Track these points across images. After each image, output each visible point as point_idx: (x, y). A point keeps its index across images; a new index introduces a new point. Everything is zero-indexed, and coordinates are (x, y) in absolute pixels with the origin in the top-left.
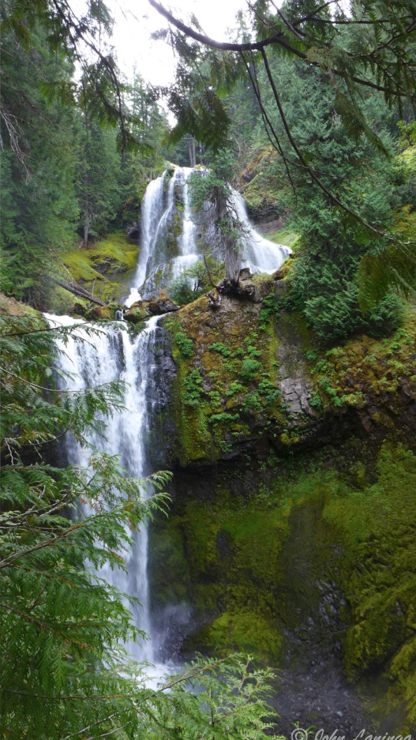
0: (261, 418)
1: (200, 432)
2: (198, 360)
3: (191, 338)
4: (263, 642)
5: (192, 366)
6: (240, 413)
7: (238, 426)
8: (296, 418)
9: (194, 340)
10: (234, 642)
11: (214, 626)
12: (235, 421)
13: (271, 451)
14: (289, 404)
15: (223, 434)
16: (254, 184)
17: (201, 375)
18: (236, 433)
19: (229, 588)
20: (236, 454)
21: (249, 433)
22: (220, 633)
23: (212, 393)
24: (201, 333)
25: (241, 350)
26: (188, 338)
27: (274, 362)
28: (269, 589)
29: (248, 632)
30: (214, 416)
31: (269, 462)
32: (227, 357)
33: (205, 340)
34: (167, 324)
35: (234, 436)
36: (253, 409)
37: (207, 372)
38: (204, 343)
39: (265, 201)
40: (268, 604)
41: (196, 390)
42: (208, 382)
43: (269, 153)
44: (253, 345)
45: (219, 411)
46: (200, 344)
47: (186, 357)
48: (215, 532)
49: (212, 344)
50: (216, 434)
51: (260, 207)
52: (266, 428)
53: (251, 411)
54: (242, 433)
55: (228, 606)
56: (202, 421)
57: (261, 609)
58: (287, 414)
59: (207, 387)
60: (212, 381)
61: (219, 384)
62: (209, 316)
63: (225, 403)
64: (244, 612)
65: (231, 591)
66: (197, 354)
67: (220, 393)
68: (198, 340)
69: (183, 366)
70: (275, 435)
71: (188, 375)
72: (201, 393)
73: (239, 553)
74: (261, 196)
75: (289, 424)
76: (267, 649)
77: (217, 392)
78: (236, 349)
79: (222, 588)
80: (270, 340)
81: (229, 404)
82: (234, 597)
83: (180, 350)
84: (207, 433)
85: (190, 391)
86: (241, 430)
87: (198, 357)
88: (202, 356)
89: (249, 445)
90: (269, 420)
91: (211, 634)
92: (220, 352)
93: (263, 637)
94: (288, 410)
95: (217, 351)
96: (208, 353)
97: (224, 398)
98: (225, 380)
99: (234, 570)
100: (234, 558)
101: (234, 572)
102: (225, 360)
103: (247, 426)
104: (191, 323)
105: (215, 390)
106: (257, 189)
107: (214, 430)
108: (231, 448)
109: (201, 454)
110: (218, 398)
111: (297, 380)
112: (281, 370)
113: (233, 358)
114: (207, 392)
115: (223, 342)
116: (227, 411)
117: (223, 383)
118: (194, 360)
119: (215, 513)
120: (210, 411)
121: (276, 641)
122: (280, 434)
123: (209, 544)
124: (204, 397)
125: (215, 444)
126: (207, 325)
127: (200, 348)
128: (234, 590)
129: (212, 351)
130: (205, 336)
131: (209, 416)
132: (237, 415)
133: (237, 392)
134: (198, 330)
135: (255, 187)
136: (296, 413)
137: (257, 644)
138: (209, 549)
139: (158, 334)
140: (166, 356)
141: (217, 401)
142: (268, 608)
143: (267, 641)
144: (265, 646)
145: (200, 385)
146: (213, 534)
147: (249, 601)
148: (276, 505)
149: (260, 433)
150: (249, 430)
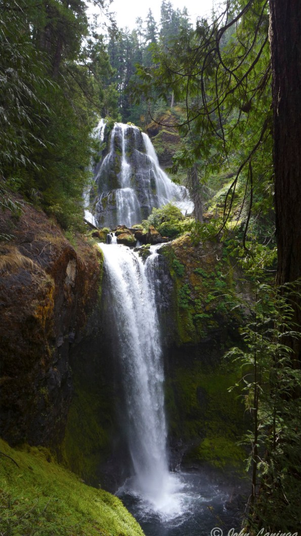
0: (226, 318)
1: (188, 325)
2: (187, 278)
3: (183, 264)
4: (235, 455)
5: (183, 282)
6: (213, 314)
7: (212, 322)
8: (248, 318)
9: (185, 265)
10: (216, 456)
11: (203, 447)
12: (209, 319)
13: (229, 338)
14: (244, 310)
15: (202, 326)
16: (158, 137)
17: (189, 288)
18: (210, 326)
19: (206, 423)
20: (209, 339)
21: (218, 326)
22: (207, 451)
23: (196, 300)
24: (189, 261)
25: (213, 274)
26: (181, 264)
27: (232, 282)
28: (233, 422)
29: (224, 449)
30: (198, 315)
31: (226, 344)
32: (204, 277)
33: (191, 265)
34: (164, 253)
35: (209, 328)
36: (222, 312)
37: (193, 287)
38: (191, 268)
39: (166, 150)
40: (233, 432)
41: (186, 298)
42: (193, 293)
43: (169, 117)
44: (220, 270)
45: (200, 312)
46: (188, 269)
47: (180, 276)
48: (195, 388)
49: (195, 269)
50: (198, 326)
51: (162, 155)
52: (228, 324)
53: (221, 313)
54: (214, 326)
55: (207, 434)
56: (190, 318)
57: (229, 435)
58: (243, 316)
59: (192, 296)
60: (196, 293)
61: (201, 295)
62: (193, 250)
63: (204, 307)
64: (218, 437)
65: (208, 424)
66: (187, 274)
67: (201, 300)
68: (187, 265)
69: (178, 282)
70: (234, 328)
71: (181, 288)
72: (189, 300)
73: (212, 401)
74: (163, 147)
75: (244, 322)
76: (238, 459)
77: (199, 300)
78: (210, 273)
79: (202, 423)
80: (228, 267)
81: (207, 308)
82: (210, 429)
83: (175, 271)
84: (193, 326)
85: (182, 299)
86: (213, 324)
87: (187, 277)
88: (189, 276)
89: (217, 334)
90: (231, 319)
91: (201, 452)
92: (201, 274)
93: (234, 452)
94: (244, 313)
95: (199, 274)
96: (193, 274)
97: (203, 304)
98: (204, 292)
99: (210, 411)
100: (209, 404)
101: (209, 413)
102: (204, 279)
103: (216, 322)
104: (182, 254)
105: (198, 298)
106: (161, 142)
107: (197, 324)
108: (206, 335)
109: (189, 339)
110: (200, 304)
111: (247, 294)
112: (236, 287)
113: (208, 278)
114: (193, 299)
115: (202, 267)
116: (206, 312)
117: (202, 295)
118: (185, 278)
119: (193, 376)
120: (195, 312)
121: (242, 454)
122: (238, 328)
123: (192, 396)
124: (191, 303)
125: (197, 333)
126: (192, 256)
127: (189, 271)
128: (210, 424)
129: (195, 273)
130: (191, 262)
131: (193, 315)
132: (211, 315)
133: (212, 301)
134: (187, 258)
135: (159, 140)
136: (248, 315)
137: (231, 456)
138: (193, 399)
139: (159, 259)
140: (166, 274)
141: (199, 306)
142: (233, 434)
143: (237, 454)
144: (236, 457)
145: (189, 295)
146: (194, 389)
147: (220, 431)
148: (232, 371)
149: (225, 326)
150: (218, 325)
